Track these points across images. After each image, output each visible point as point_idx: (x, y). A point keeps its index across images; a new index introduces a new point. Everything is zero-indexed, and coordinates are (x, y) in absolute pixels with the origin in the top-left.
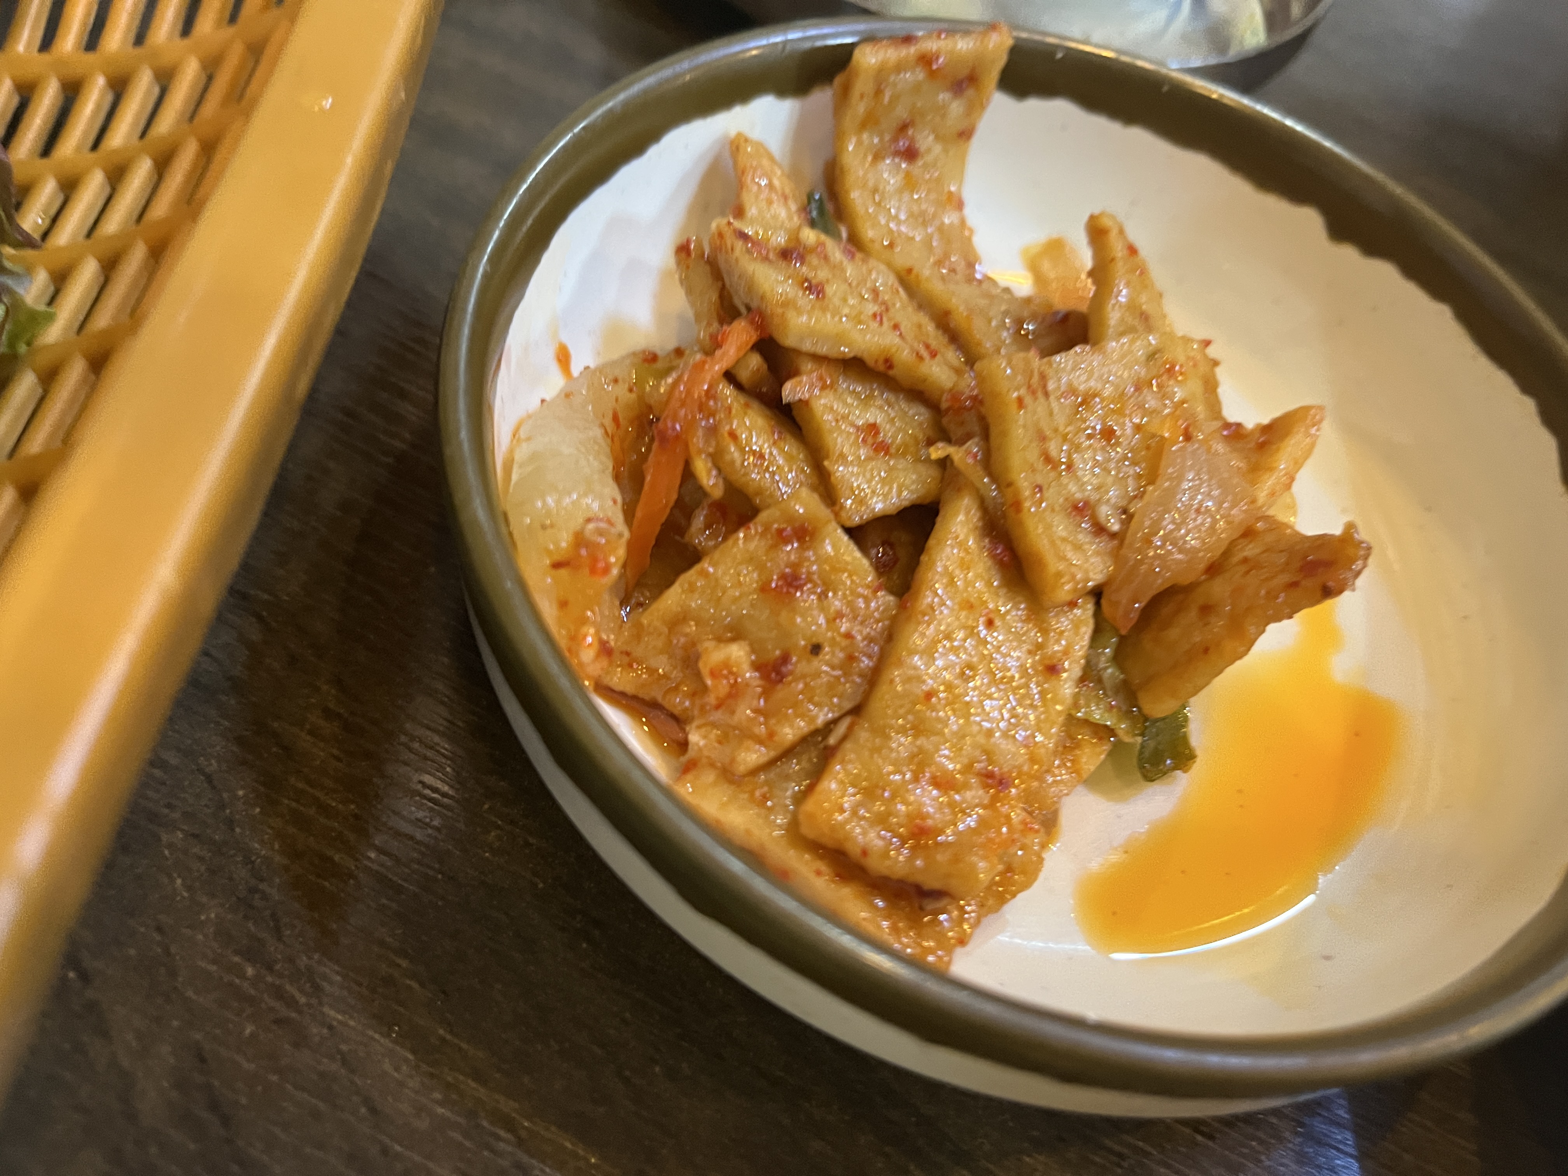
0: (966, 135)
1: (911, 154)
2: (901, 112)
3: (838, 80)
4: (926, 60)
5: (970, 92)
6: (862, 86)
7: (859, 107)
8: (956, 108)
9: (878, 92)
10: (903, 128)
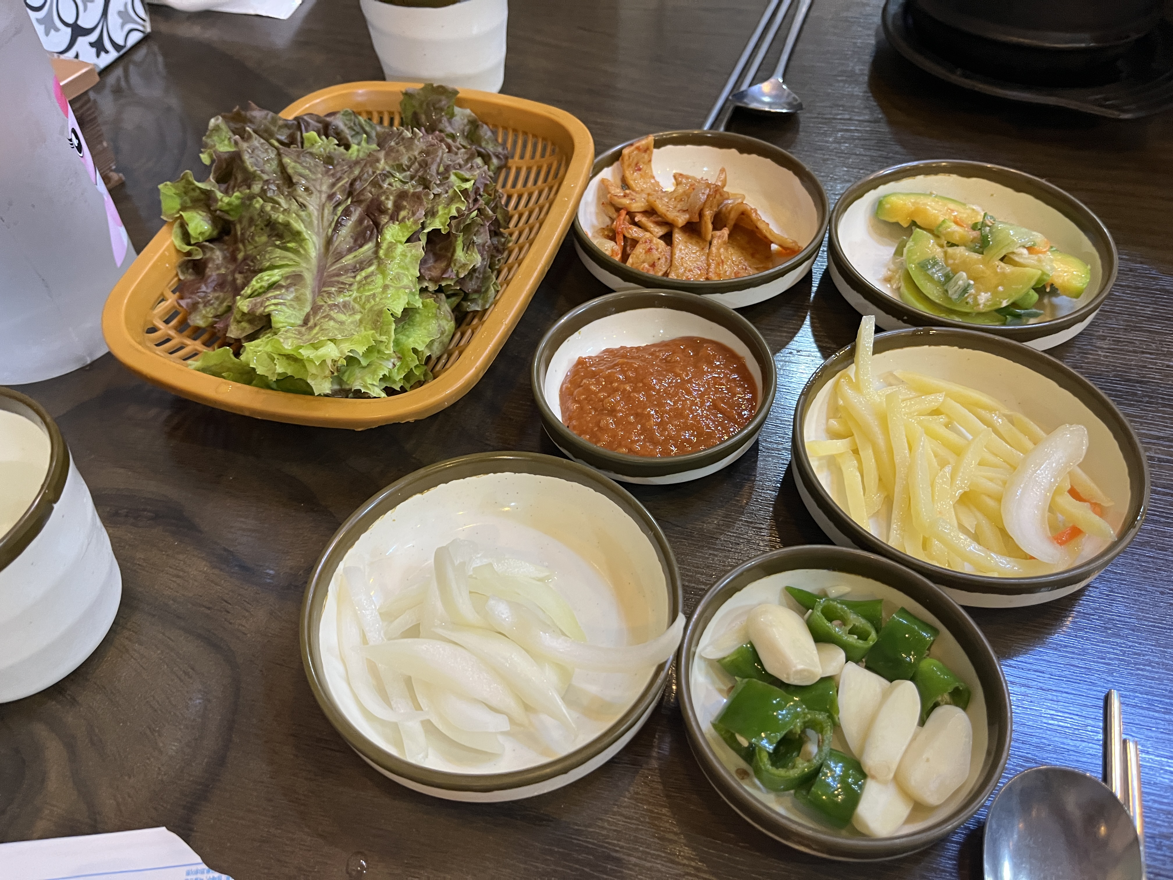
0: (650, 161)
1: (640, 170)
2: (635, 161)
3: (620, 159)
4: (638, 148)
5: (648, 152)
6: (626, 158)
7: (626, 163)
8: (646, 156)
9: (629, 157)
10: (637, 164)
